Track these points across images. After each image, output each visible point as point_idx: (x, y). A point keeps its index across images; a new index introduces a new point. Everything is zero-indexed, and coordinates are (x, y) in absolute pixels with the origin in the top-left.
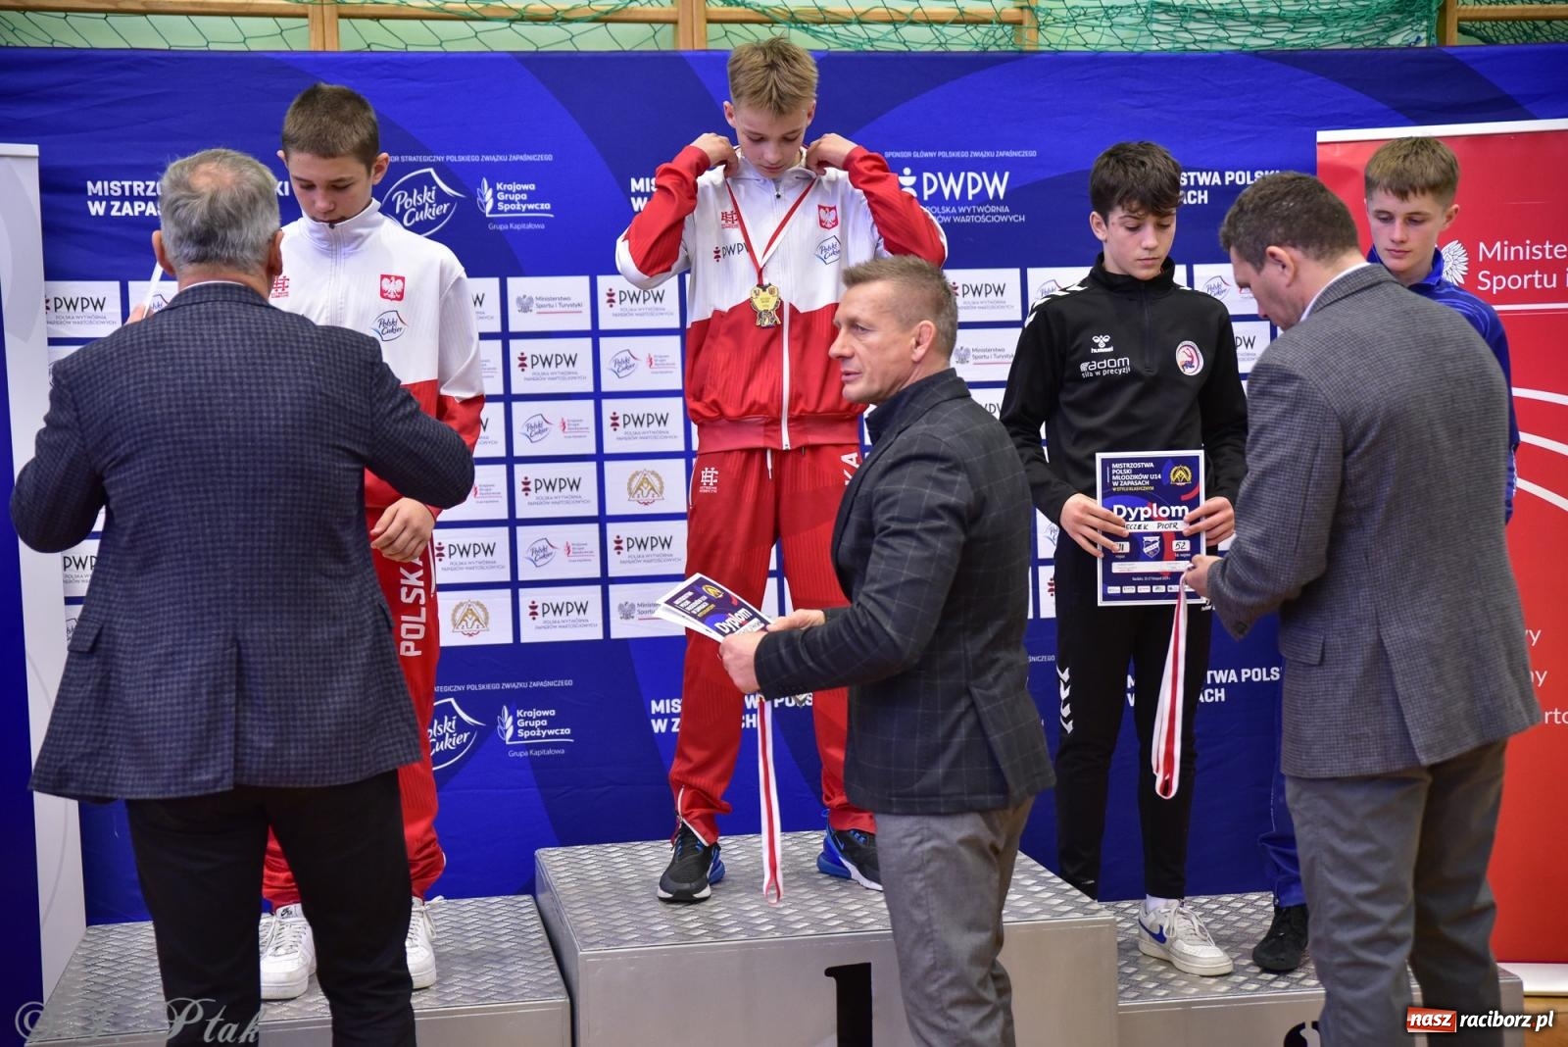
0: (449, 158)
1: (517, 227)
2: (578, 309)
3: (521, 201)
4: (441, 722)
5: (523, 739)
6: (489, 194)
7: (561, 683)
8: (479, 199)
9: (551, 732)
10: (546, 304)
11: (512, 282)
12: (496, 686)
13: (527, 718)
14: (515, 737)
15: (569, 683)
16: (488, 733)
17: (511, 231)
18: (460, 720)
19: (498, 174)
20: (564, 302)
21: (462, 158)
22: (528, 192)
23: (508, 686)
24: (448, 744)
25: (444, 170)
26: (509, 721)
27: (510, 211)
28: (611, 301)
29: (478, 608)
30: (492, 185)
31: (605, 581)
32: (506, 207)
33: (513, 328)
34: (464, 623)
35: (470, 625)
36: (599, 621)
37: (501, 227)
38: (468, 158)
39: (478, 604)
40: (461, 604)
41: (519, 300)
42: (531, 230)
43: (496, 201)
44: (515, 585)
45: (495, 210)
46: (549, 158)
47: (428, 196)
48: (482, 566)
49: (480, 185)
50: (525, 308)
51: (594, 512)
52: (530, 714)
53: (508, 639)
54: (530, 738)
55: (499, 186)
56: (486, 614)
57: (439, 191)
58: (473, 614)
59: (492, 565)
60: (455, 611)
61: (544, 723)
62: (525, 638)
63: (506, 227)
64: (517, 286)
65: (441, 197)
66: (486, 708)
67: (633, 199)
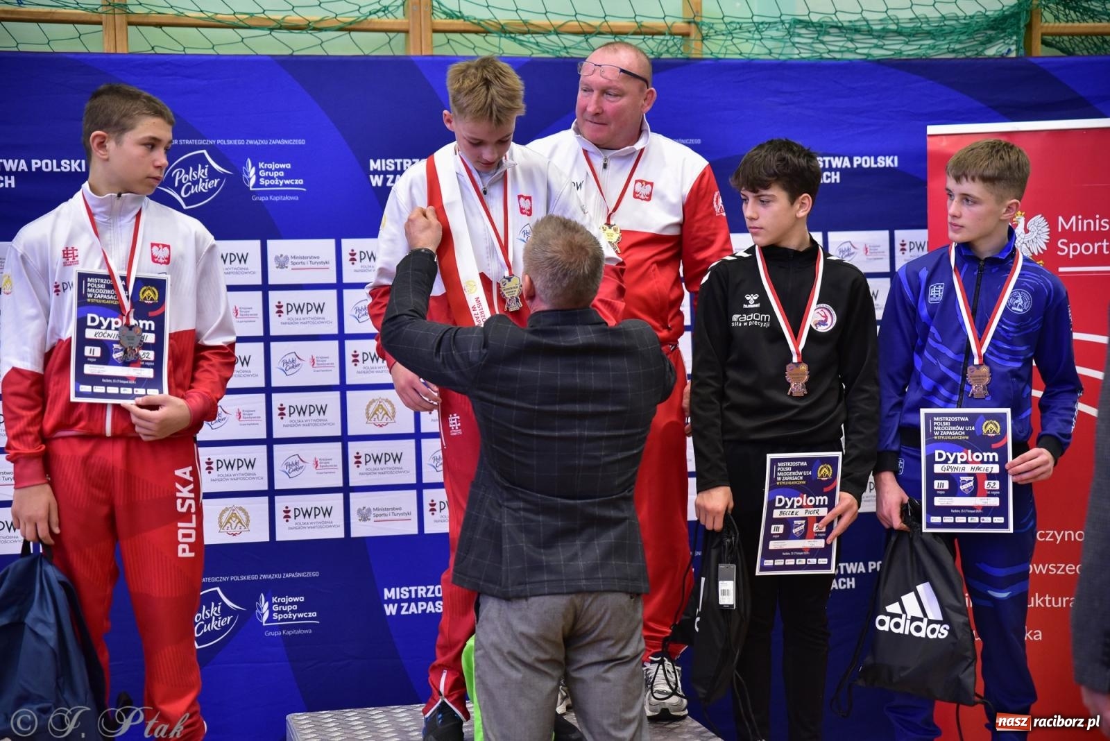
0: (219, 142)
1: (276, 199)
2: (326, 266)
3: (279, 178)
4: (209, 607)
5: (277, 621)
6: (252, 171)
7: (309, 574)
8: (244, 175)
9: (300, 615)
10: (299, 262)
11: (271, 244)
12: (255, 577)
13: (280, 604)
14: (270, 619)
15: (316, 574)
16: (247, 617)
17: (270, 202)
18: (224, 605)
19: (260, 155)
20: (314, 260)
21: (230, 142)
22: (285, 170)
23: (265, 577)
24: (214, 626)
25: (215, 152)
26: (265, 606)
27: (270, 186)
28: (353, 260)
29: (240, 512)
30: (255, 164)
31: (346, 490)
32: (267, 182)
33: (272, 280)
34: (229, 525)
35: (234, 526)
36: (342, 523)
37: (262, 199)
38: (235, 142)
39: (241, 509)
40: (227, 509)
41: (277, 258)
42: (286, 201)
43: (258, 177)
44: (271, 493)
45: (257, 184)
46: (302, 142)
47: (202, 172)
48: (244, 478)
49: (245, 164)
50: (282, 265)
51: (337, 432)
52: (283, 600)
53: (266, 539)
54: (283, 620)
55: (261, 165)
56: (248, 517)
57: (211, 169)
58: (237, 517)
59: (253, 477)
60: (221, 515)
61: (295, 607)
62: (280, 537)
63: (267, 199)
64: (276, 247)
65: (213, 174)
66: (247, 596)
67: (371, 176)
